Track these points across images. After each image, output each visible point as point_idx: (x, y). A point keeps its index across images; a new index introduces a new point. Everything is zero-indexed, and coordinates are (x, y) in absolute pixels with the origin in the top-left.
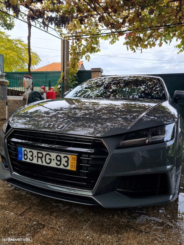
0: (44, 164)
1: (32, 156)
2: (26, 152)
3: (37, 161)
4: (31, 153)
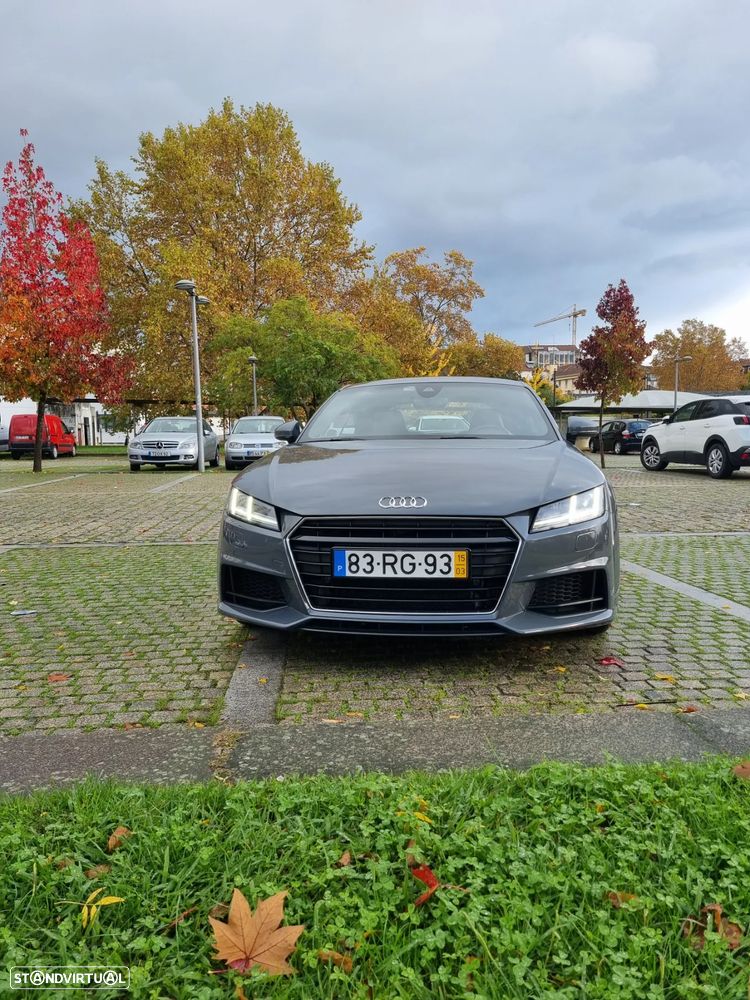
0: (401, 575)
1: (370, 564)
2: (354, 559)
3: (384, 572)
4: (368, 559)
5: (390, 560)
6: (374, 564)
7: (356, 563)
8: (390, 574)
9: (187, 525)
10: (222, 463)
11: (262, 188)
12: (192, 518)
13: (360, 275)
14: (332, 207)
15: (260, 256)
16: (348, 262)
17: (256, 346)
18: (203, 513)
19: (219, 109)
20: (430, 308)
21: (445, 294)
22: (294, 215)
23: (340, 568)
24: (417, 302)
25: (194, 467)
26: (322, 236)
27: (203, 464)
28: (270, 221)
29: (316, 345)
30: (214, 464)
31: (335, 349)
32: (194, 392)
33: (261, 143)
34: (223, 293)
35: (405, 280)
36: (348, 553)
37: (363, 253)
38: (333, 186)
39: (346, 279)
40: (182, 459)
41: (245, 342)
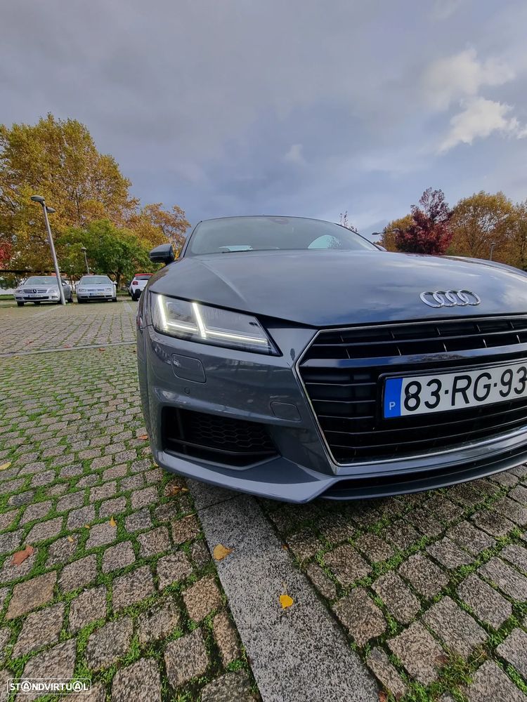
0: (473, 403)
1: (435, 394)
2: (413, 390)
3: (453, 404)
4: (434, 387)
5: (462, 384)
6: (441, 393)
7: (416, 396)
8: (460, 404)
9: (64, 336)
10: (75, 300)
11: (76, 164)
12: (65, 331)
13: (133, 212)
14: (115, 177)
15: (80, 200)
16: (127, 206)
17: (86, 243)
18: (71, 327)
19: (45, 118)
20: (167, 230)
21: (174, 225)
22: (97, 180)
23: (392, 405)
24: (162, 228)
25: (60, 302)
26: (111, 191)
27: (64, 301)
28: (83, 181)
29: (117, 243)
30: (70, 301)
31: (128, 245)
32: (53, 266)
33: (73, 141)
34: (62, 216)
35: (155, 218)
36: (406, 381)
37: (134, 202)
38: (115, 167)
39: (127, 214)
40: (50, 299)
41: (79, 241)
